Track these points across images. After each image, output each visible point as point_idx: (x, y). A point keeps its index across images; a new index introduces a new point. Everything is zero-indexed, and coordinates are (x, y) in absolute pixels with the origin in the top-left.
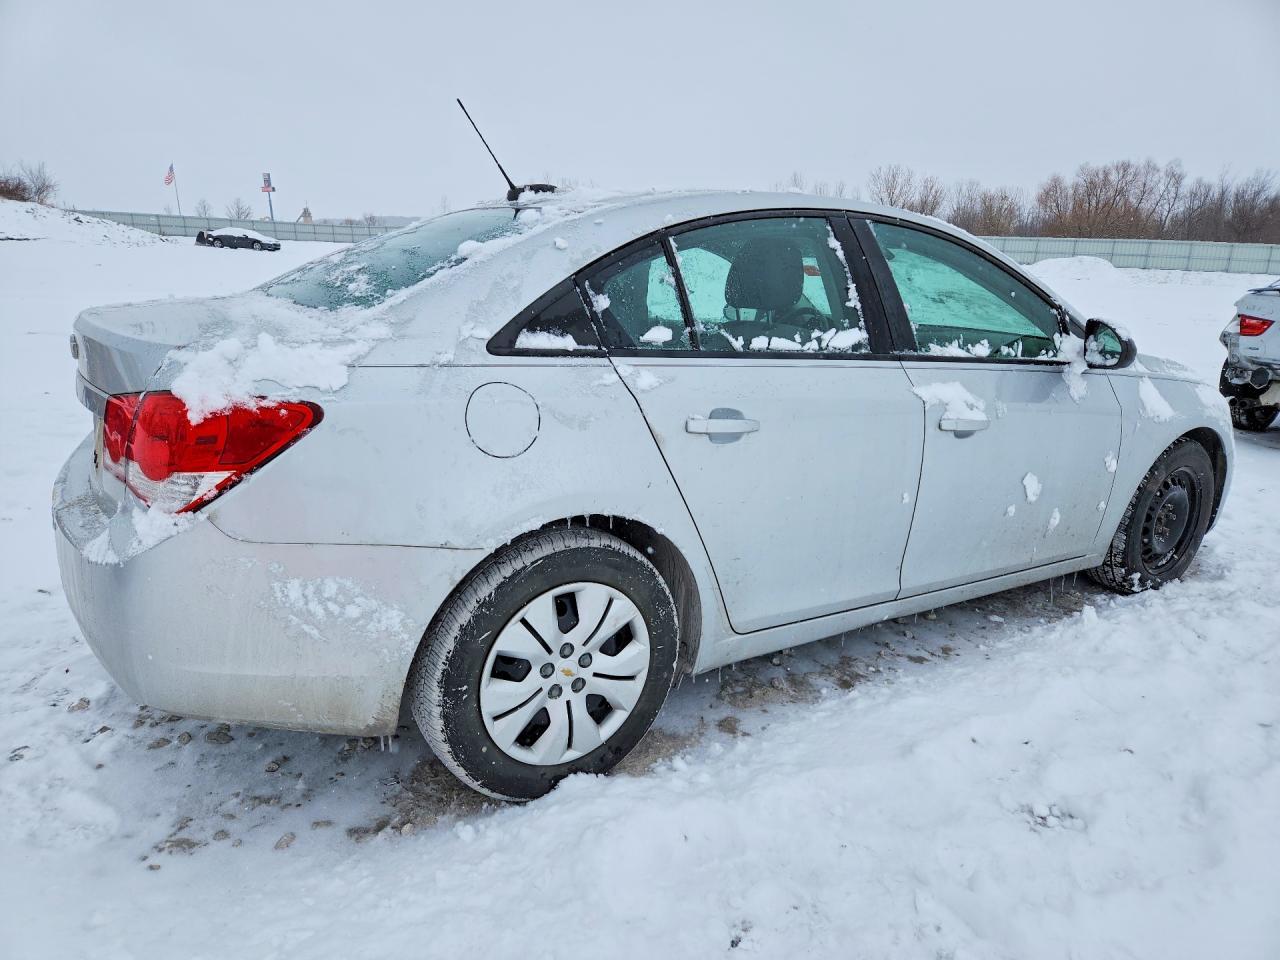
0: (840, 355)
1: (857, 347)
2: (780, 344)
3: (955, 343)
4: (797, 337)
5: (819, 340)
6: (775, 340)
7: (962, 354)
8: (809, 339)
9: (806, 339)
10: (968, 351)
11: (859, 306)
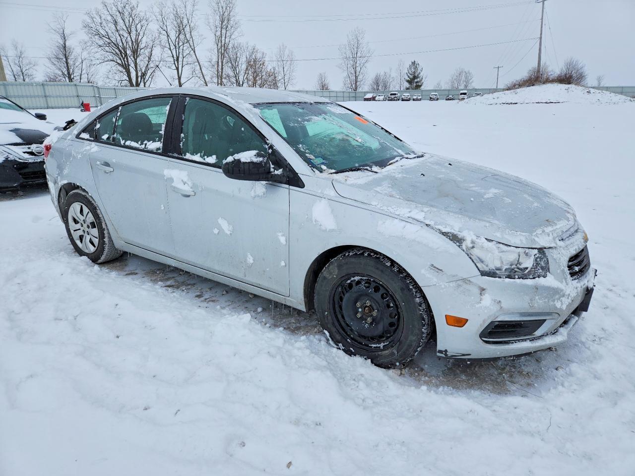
0: (151, 152)
1: (158, 149)
2: (134, 144)
3: (199, 154)
4: (139, 143)
5: (146, 144)
6: (133, 142)
7: (201, 160)
8: (143, 144)
9: (142, 144)
10: (204, 159)
11: (163, 134)
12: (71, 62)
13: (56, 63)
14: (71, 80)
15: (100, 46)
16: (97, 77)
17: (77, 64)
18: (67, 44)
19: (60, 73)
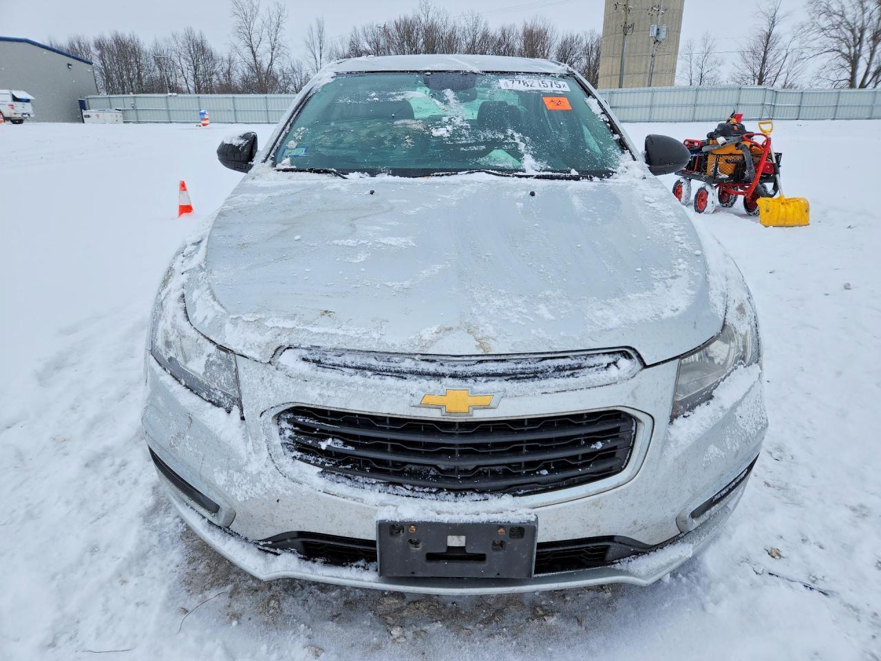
12: (770, 57)
13: (750, 60)
14: (760, 83)
15: (823, 29)
16: (800, 77)
17: (778, 60)
18: (775, 31)
19: (750, 73)
